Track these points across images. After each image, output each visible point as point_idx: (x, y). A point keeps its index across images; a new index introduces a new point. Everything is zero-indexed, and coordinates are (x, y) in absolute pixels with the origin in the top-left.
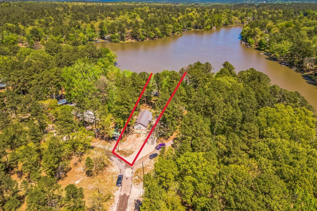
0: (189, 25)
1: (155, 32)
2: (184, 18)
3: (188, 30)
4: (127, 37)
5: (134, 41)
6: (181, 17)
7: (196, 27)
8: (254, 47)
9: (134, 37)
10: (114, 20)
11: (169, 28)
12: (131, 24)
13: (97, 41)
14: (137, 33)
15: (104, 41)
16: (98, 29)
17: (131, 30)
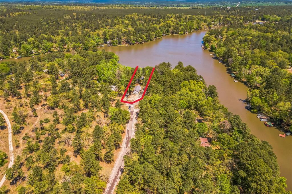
0: (168, 31)
1: (142, 38)
2: (164, 25)
3: (167, 34)
4: (123, 42)
5: (128, 45)
6: (162, 24)
7: (173, 33)
8: (209, 49)
9: (127, 42)
10: (113, 29)
11: (152, 35)
12: (125, 32)
13: (102, 45)
14: (130, 40)
15: (107, 45)
16: (102, 37)
17: (125, 37)
